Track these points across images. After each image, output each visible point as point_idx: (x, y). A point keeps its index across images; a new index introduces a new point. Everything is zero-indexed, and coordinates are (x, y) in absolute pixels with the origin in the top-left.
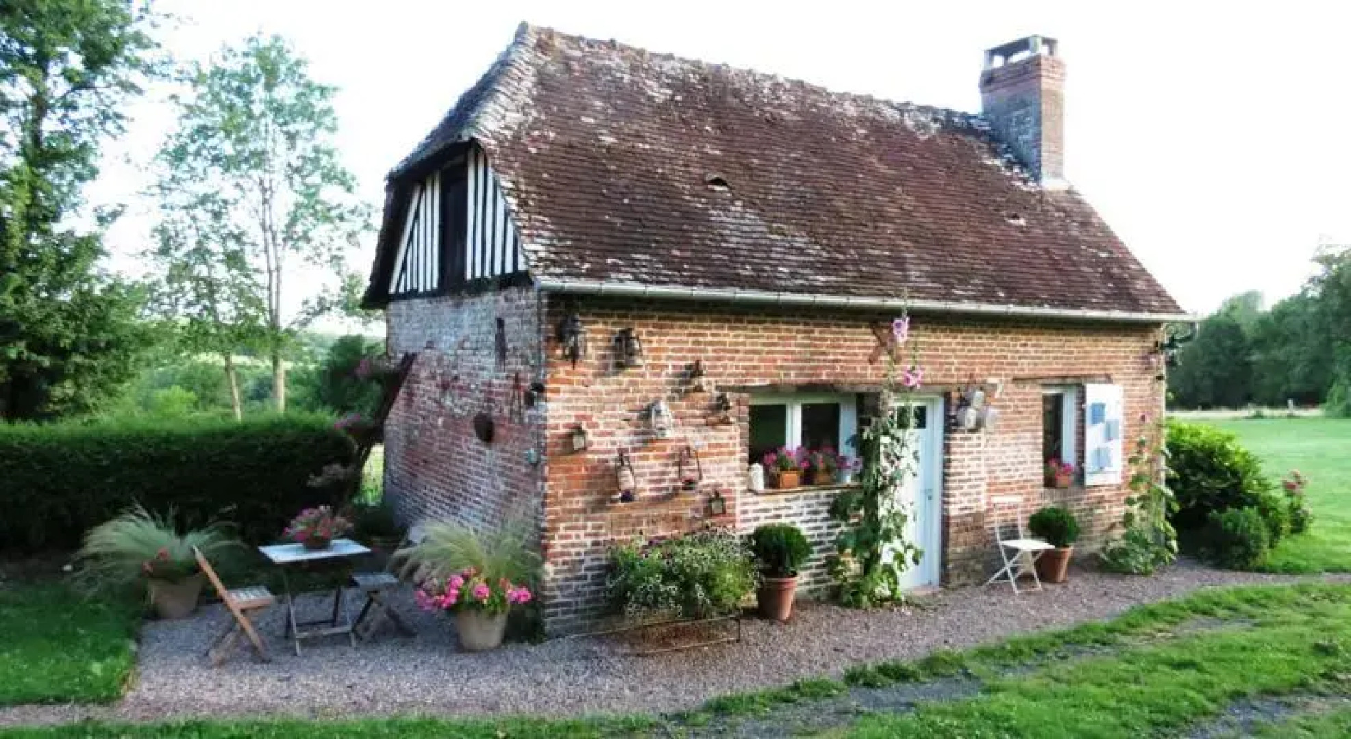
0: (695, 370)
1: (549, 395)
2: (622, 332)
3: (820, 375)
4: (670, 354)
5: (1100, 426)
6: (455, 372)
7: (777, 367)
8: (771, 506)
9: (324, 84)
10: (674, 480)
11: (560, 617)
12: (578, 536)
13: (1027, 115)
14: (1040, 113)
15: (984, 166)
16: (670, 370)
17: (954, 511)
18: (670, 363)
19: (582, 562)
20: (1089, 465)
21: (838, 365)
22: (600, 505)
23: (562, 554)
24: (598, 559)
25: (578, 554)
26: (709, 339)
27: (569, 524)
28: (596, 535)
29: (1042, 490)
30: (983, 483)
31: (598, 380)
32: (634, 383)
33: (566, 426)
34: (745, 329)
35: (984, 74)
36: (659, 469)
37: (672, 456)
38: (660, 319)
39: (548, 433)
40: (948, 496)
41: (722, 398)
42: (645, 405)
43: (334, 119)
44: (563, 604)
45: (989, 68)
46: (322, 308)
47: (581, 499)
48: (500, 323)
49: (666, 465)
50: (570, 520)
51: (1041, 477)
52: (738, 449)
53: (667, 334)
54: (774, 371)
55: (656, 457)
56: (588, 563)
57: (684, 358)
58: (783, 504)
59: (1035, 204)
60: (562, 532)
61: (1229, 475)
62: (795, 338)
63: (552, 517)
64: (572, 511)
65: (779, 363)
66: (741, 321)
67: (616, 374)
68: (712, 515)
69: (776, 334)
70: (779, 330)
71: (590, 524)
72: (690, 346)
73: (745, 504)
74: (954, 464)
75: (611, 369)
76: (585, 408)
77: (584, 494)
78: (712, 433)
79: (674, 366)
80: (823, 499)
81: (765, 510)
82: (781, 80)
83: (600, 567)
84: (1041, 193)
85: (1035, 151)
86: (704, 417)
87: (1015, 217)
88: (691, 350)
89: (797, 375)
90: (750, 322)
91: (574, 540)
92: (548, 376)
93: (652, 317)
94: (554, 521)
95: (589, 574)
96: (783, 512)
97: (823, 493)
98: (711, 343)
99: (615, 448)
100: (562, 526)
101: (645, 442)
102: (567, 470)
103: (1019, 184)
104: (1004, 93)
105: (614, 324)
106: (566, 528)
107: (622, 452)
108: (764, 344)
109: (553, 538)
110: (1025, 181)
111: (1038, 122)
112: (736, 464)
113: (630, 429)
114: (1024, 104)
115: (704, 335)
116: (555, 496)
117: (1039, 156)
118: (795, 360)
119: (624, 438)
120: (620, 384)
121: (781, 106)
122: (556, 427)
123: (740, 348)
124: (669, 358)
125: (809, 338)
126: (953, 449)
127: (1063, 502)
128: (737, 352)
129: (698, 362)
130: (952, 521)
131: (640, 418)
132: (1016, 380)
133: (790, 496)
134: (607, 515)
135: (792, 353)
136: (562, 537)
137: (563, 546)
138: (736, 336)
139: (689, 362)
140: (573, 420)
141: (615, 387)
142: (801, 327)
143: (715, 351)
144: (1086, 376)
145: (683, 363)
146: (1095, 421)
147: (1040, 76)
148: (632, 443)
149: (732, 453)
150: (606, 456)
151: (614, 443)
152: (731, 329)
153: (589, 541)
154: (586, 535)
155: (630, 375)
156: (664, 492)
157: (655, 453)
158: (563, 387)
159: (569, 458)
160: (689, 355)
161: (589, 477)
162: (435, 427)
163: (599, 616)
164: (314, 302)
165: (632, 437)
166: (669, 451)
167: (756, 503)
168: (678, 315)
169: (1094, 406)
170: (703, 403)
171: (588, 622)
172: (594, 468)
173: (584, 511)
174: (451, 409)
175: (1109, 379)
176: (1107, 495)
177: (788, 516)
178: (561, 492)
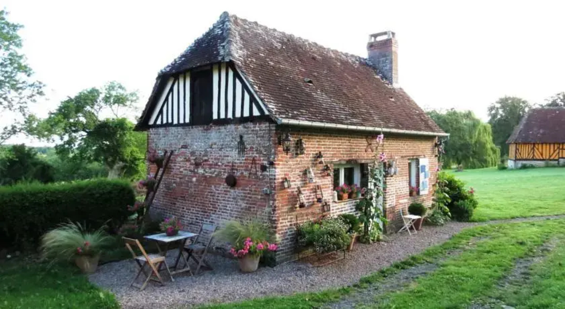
0: (319, 155)
1: (276, 166)
2: (298, 141)
3: (352, 157)
4: (311, 149)
5: (423, 173)
6: (206, 158)
7: (341, 154)
8: (340, 207)
9: (16, 24)
10: (313, 199)
11: (281, 255)
12: (285, 223)
13: (386, 60)
14: (392, 59)
15: (375, 78)
16: (311, 156)
17: (387, 206)
18: (311, 153)
19: (287, 232)
20: (421, 188)
21: (357, 153)
22: (292, 209)
23: (281, 230)
24: (292, 231)
25: (286, 229)
26: (323, 143)
27: (283, 218)
28: (291, 221)
29: (409, 197)
30: (394, 195)
31: (291, 160)
32: (301, 161)
33: (282, 178)
34: (332, 139)
35: (369, 43)
36: (308, 194)
37: (312, 189)
38: (309, 135)
39: (276, 181)
40: (385, 201)
41: (327, 166)
42: (304, 169)
43: (20, 40)
44: (282, 250)
45: (370, 42)
46: (14, 131)
47: (286, 207)
48: (241, 137)
49: (311, 193)
50: (283, 216)
51: (408, 193)
52: (331, 185)
53: (310, 142)
54: (340, 155)
55: (308, 190)
56: (289, 233)
57: (315, 151)
58: (343, 206)
59: (393, 93)
60: (281, 221)
61: (457, 189)
62: (346, 143)
63: (278, 215)
64: (283, 212)
65: (342, 152)
66: (331, 136)
67: (296, 157)
68: (324, 211)
69: (341, 141)
70: (341, 140)
71: (289, 217)
72: (317, 146)
73: (333, 207)
74: (387, 189)
75: (294, 155)
76: (287, 171)
77: (287, 205)
78: (323, 180)
79: (313, 154)
80: (354, 204)
81: (338, 209)
82: (311, 42)
83: (293, 234)
84: (394, 89)
85: (390, 73)
86: (320, 173)
87: (392, 98)
88: (318, 148)
89: (347, 157)
90: (334, 137)
91: (284, 224)
92: (276, 159)
93: (306, 135)
94: (278, 217)
95: (289, 237)
96: (343, 209)
97: (354, 201)
98: (323, 145)
99: (296, 186)
100: (281, 218)
101: (304, 184)
102: (282, 196)
103: (387, 85)
104: (377, 52)
105: (295, 138)
106: (282, 219)
107: (298, 188)
108: (337, 145)
109: (278, 224)
110: (388, 85)
111: (391, 63)
112: (330, 191)
113: (300, 179)
114: (385, 56)
115: (321, 142)
116: (278, 206)
117: (392, 75)
118: (346, 151)
119: (299, 183)
120: (297, 161)
121: (313, 52)
122: (278, 179)
123: (331, 146)
124: (311, 151)
125: (350, 143)
126: (387, 183)
127: (414, 201)
128: (330, 148)
129: (320, 152)
130: (387, 210)
131: (303, 175)
132: (402, 157)
133: (345, 203)
134: (293, 213)
135: (345, 148)
136: (281, 223)
137: (281, 227)
138: (330, 142)
139: (317, 152)
140: (283, 176)
141: (295, 163)
142: (348, 139)
143: (324, 148)
144: (419, 156)
145: (315, 153)
146: (422, 172)
147: (391, 46)
148: (301, 184)
149: (329, 187)
150: (293, 190)
151: (295, 185)
152: (329, 139)
153: (289, 224)
154: (288, 222)
155: (301, 158)
156: (310, 204)
157: (307, 188)
158: (281, 163)
159: (283, 191)
160: (317, 149)
161: (288, 199)
162: (191, 182)
163: (292, 254)
164: (10, 128)
165: (302, 182)
166: (311, 187)
167: (336, 206)
168: (314, 134)
169: (422, 166)
170: (321, 168)
171: (289, 257)
172: (290, 195)
173: (287, 212)
174: (203, 174)
175: (425, 157)
176: (425, 198)
177: (345, 210)
178: (280, 205)
